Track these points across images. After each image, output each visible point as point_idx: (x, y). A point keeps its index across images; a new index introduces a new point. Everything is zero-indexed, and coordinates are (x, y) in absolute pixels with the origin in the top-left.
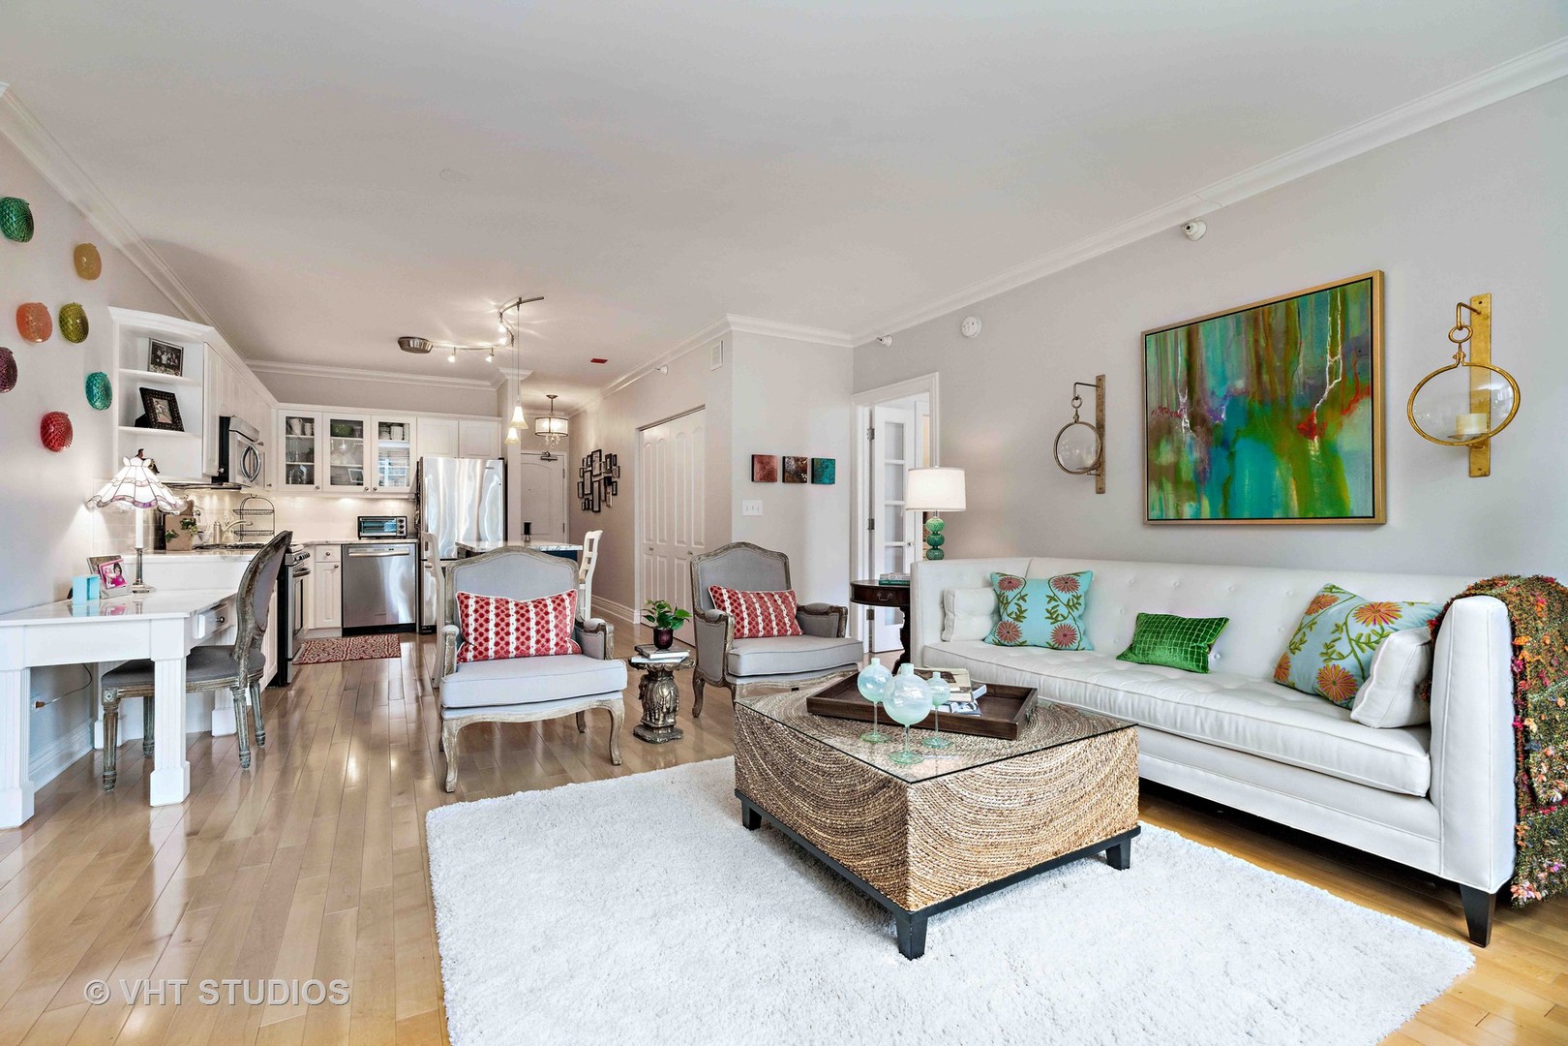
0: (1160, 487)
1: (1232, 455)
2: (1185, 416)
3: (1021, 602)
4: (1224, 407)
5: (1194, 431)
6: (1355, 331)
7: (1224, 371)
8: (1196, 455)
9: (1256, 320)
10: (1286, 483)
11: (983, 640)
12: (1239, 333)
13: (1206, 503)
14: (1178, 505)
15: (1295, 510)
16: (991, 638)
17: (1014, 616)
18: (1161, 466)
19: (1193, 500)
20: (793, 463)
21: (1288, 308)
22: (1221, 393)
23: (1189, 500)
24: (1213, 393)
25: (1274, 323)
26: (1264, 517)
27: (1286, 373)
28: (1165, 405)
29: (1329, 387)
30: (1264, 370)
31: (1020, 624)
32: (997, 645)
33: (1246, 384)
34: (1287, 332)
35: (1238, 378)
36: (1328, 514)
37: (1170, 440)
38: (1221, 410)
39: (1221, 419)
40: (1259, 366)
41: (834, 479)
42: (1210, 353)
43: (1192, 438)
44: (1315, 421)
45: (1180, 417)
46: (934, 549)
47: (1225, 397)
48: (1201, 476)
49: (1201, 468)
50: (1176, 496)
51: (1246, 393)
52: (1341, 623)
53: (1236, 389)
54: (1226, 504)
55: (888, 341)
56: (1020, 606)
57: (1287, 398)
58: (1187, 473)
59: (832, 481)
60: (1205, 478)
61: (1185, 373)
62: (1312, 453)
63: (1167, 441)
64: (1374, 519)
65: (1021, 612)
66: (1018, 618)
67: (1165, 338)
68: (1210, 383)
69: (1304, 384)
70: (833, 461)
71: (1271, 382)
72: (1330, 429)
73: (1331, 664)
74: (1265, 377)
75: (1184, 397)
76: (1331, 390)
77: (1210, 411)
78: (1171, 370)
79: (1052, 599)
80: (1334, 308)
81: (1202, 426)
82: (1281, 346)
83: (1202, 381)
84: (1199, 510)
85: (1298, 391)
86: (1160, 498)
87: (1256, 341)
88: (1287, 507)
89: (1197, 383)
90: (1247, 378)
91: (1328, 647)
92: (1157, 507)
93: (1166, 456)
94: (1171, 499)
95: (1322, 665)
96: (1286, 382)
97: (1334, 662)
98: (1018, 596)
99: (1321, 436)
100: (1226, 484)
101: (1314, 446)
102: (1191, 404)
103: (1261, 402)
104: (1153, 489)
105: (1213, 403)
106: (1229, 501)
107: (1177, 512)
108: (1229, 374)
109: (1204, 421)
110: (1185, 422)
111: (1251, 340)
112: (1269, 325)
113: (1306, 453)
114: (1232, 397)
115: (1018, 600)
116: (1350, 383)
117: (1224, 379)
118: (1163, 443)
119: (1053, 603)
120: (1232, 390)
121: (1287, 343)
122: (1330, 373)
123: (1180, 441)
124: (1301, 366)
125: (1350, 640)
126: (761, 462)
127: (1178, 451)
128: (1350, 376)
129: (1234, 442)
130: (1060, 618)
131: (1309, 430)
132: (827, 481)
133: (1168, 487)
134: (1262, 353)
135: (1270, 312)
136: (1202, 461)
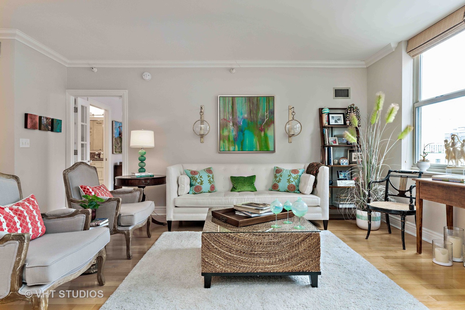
0: (224, 142)
1: (244, 134)
2: (231, 122)
3: (201, 178)
4: (242, 121)
5: (234, 127)
6: (271, 108)
7: (242, 112)
8: (234, 133)
9: (250, 100)
10: (256, 142)
11: (188, 193)
12: (245, 102)
13: (237, 147)
14: (229, 147)
15: (258, 149)
16: (191, 192)
17: (200, 183)
18: (224, 136)
19: (233, 146)
20: (45, 120)
21: (257, 99)
22: (241, 117)
23: (232, 146)
24: (239, 117)
25: (254, 102)
26: (251, 150)
27: (257, 114)
28: (225, 118)
29: (266, 120)
30: (252, 113)
31: (202, 186)
32: (193, 194)
33: (247, 116)
34: (257, 105)
35: (245, 114)
36: (265, 150)
37: (227, 129)
38: (241, 122)
39: (241, 124)
40: (250, 112)
41: (61, 130)
42: (238, 106)
43: (233, 128)
44: (263, 128)
45: (230, 122)
46: (141, 162)
47: (242, 119)
48: (235, 139)
49: (235, 137)
50: (228, 144)
51: (247, 118)
52: (289, 174)
53: (245, 117)
54: (242, 147)
55: (95, 70)
56: (201, 180)
57: (257, 121)
58: (231, 138)
59: (60, 131)
60: (236, 140)
61: (231, 110)
62: (262, 135)
63: (226, 129)
64: (274, 151)
65: (202, 181)
66: (201, 184)
67: (226, 99)
68: (238, 114)
69: (261, 118)
70: (61, 121)
71: (253, 116)
72: (266, 130)
73: (290, 184)
74: (252, 115)
75: (231, 117)
76: (266, 121)
77: (238, 122)
78: (227, 109)
79: (209, 176)
80: (267, 101)
81: (236, 125)
82: (256, 108)
83: (236, 113)
84: (235, 148)
85: (259, 120)
86: (224, 145)
87: (250, 105)
88: (256, 148)
89: (235, 114)
90: (248, 115)
91: (288, 180)
92: (223, 147)
93: (226, 133)
94: (227, 145)
95: (288, 184)
96: (257, 117)
97: (291, 183)
98: (200, 177)
99: (264, 131)
100: (242, 142)
101: (263, 133)
102: (233, 119)
103: (251, 121)
104: (221, 142)
105: (239, 120)
106: (243, 147)
107: (229, 149)
108: (243, 112)
109: (236, 124)
110: (231, 124)
111: (249, 104)
112: (253, 102)
113: (261, 135)
114: (244, 119)
115: (200, 178)
116: (270, 120)
117: (242, 114)
118: (225, 129)
119: (209, 178)
120: (244, 117)
121: (257, 108)
122: (266, 117)
123: (230, 129)
124: (260, 114)
125: (293, 178)
126: (31, 118)
127: (229, 132)
128: (270, 118)
129: (244, 131)
130: (212, 182)
131: (261, 130)
132: (58, 131)
133: (226, 142)
134: (251, 108)
135: (253, 99)
136: (236, 135)
